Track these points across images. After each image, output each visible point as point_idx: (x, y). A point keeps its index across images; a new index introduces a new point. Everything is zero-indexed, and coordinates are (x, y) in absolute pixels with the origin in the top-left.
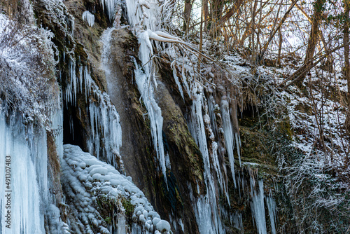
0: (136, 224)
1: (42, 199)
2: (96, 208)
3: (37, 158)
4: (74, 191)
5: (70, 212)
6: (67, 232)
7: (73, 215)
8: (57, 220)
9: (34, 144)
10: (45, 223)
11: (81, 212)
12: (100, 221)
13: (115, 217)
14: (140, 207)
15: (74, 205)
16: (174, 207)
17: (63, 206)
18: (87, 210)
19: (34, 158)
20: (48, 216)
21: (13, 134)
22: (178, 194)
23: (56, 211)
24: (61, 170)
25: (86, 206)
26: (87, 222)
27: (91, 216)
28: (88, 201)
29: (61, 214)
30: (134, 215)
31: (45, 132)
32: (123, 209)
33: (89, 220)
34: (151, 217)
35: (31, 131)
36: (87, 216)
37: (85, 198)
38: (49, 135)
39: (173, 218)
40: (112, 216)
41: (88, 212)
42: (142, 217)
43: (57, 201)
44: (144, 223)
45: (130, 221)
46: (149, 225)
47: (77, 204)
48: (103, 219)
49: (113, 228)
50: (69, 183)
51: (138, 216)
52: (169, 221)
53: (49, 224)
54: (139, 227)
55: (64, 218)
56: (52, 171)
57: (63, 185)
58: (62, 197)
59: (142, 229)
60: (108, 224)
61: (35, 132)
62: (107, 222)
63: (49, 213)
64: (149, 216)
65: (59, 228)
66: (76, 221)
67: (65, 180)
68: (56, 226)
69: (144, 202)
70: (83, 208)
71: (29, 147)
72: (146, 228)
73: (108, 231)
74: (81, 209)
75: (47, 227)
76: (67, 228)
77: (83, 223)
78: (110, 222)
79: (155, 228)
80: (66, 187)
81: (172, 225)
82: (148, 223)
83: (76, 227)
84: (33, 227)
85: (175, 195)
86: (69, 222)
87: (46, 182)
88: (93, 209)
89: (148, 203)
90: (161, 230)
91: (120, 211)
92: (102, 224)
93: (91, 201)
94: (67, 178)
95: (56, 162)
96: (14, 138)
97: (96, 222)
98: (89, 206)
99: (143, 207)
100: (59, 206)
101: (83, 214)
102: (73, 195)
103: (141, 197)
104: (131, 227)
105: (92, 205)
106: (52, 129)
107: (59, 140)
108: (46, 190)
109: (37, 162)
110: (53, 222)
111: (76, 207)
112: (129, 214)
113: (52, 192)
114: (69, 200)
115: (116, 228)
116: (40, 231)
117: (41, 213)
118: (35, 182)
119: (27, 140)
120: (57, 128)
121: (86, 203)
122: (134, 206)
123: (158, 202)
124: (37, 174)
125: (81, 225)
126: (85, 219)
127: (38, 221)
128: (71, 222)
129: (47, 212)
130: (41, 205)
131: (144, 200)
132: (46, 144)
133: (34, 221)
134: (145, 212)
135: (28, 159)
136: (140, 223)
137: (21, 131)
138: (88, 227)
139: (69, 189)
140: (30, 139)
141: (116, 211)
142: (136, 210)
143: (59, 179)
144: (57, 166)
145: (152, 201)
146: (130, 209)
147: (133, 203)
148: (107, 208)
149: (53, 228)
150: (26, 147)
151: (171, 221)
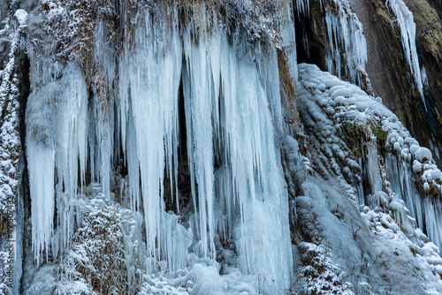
0: (389, 154)
1: (277, 130)
2: (340, 137)
3: (267, 82)
4: (313, 119)
5: (310, 143)
6: (308, 167)
7: (314, 147)
8: (296, 154)
9: (262, 65)
10: (282, 158)
11: (323, 143)
12: (347, 153)
13: (365, 146)
14: (394, 133)
15: (315, 135)
16: (434, 131)
17: (302, 137)
18: (330, 140)
19: (264, 82)
20: (285, 150)
21: (237, 55)
22: (439, 115)
23: (294, 143)
24: (296, 94)
25: (329, 136)
26: (331, 154)
27: (335, 147)
28: (331, 130)
29: (299, 146)
30: (387, 144)
31: (275, 51)
32: (373, 137)
33: (333, 152)
34: (408, 144)
35: (259, 50)
36: (331, 148)
37: (327, 126)
38: (280, 53)
39: (434, 143)
40: (360, 145)
41: (332, 143)
42: (396, 145)
43: (294, 131)
44: (400, 152)
45: (382, 151)
46: (406, 154)
47: (318, 134)
48: (350, 150)
49: (362, 160)
50: (307, 109)
51: (392, 144)
52: (429, 148)
53: (287, 160)
54: (394, 158)
55: (303, 151)
56: (286, 96)
57: (300, 112)
58: (300, 126)
59: (398, 159)
60: (356, 156)
61: (263, 51)
62: (355, 153)
63: (285, 147)
64: (405, 144)
65: (298, 164)
66: (318, 153)
67: (302, 106)
68: (295, 161)
69: (398, 127)
70: (325, 138)
71: (258, 70)
72: (403, 158)
73: (357, 164)
74: (323, 139)
75: (285, 163)
76: (308, 163)
77: (327, 155)
78: (358, 153)
79: (413, 158)
80: (304, 114)
81: (433, 152)
82: (404, 152)
83: (318, 160)
84: (268, 163)
85: (435, 116)
86: (310, 155)
87: (279, 110)
88: (337, 139)
89: (403, 128)
90: (421, 159)
91: (369, 139)
92: (349, 156)
93: (334, 130)
94: (304, 103)
95: (290, 85)
96: (239, 60)
97: (342, 154)
98: (332, 136)
99: (398, 133)
100: (297, 137)
101: (326, 145)
102: (312, 123)
103: (394, 121)
104: (384, 157)
105: (336, 134)
106: (283, 45)
107: (292, 58)
108: (281, 119)
109: (267, 86)
110: (291, 156)
111: (317, 137)
112: (381, 142)
113: (288, 121)
114: (308, 129)
115: (367, 159)
116: (276, 168)
117: (276, 147)
118: (267, 111)
119: (255, 61)
120: (289, 45)
121: (328, 132)
122: (387, 133)
123: (415, 126)
124: (269, 101)
125: (325, 158)
126: (329, 151)
127: (274, 157)
128: (313, 156)
129: (283, 145)
130: (275, 137)
131: (398, 124)
132: (277, 65)
133: (268, 156)
134: (400, 138)
135: (257, 84)
136: (395, 152)
137: (247, 51)
138: (333, 160)
139: (307, 116)
140: (258, 60)
141: (365, 139)
142: (389, 136)
143: (295, 105)
144: (292, 89)
145: (408, 126)
146: (382, 137)
147: (384, 128)
148: (353, 136)
149: (291, 164)
150: (254, 70)
151: (432, 148)
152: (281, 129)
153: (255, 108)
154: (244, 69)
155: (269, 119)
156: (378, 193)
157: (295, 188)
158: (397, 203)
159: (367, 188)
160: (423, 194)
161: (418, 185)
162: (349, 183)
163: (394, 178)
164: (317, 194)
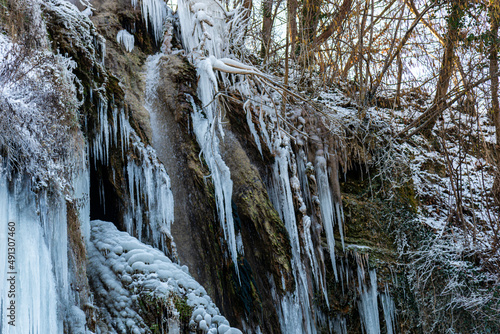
2: (137, 311)
3: (53, 240)
4: (106, 287)
5: (100, 316)
7: (105, 321)
8: (82, 329)
9: (47, 220)
10: (64, 332)
11: (116, 316)
12: (143, 330)
13: (165, 324)
14: (201, 309)
15: (106, 306)
16: (248, 309)
17: (91, 308)
18: (124, 313)
19: (48, 240)
20: (69, 323)
21: (18, 206)
22: (254, 290)
24: (87, 256)
25: (123, 309)
26: (124, 331)
27: (130, 322)
28: (126, 301)
29: (87, 319)
30: (192, 321)
31: (64, 203)
32: (176, 313)
33: (127, 328)
34: (216, 323)
35: (45, 201)
36: (125, 323)
37: (122, 297)
38: (70, 207)
39: (248, 324)
40: (160, 322)
41: (126, 317)
42: (203, 323)
43: (82, 301)
44: (206, 333)
45: (186, 329)
47: (110, 306)
48: (147, 327)
50: (99, 275)
52: (241, 329)
55: (91, 326)
56: (74, 258)
57: (90, 278)
58: (89, 295)
61: (49, 203)
62: (153, 330)
63: (70, 319)
64: (213, 322)
66: (109, 329)
67: (93, 271)
69: (206, 302)
70: (119, 311)
74: (116, 313)
77: (119, 332)
78: (157, 331)
80: (95, 282)
82: (211, 332)
85: (251, 292)
86: (99, 331)
88: (132, 313)
89: (212, 304)
91: (171, 315)
93: (130, 302)
94: (96, 268)
95: (80, 246)
97: (137, 331)
98: (127, 309)
99: (204, 308)
100: (85, 308)
101: (119, 320)
102: (104, 292)
103: (201, 295)
105: (131, 307)
106: (75, 198)
107: (84, 214)
108: (66, 285)
109: (52, 245)
110: (76, 331)
111: (109, 310)
112: (185, 319)
113: (75, 288)
114: (98, 299)
117: (59, 319)
118: (51, 275)
119: (38, 214)
121: (123, 304)
122: (192, 309)
123: (226, 302)
126: (122, 327)
128: (102, 332)
129: (67, 317)
130: (58, 307)
131: (206, 299)
134: (208, 316)
135: (40, 242)
136: (200, 332)
137: (30, 201)
139: (99, 284)
140: (43, 214)
141: (166, 315)
142: (194, 313)
143: (84, 270)
144: (82, 251)
145: (218, 303)
146: (186, 312)
147: (190, 303)
148: (152, 311)
150: (37, 224)
151: (245, 329)
152: (66, 297)
153: (36, 270)
155: (52, 285)
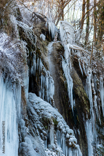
0: (58, 130)
1: (18, 116)
2: (41, 122)
3: (16, 98)
4: (32, 114)
5: (30, 123)
6: (28, 131)
7: (31, 124)
8: (24, 126)
9: (15, 92)
10: (18, 127)
11: (34, 123)
12: (43, 128)
13: (49, 126)
14: (61, 122)
15: (32, 120)
16: (76, 123)
17: (27, 120)
18: (37, 122)
19: (15, 98)
20: (20, 124)
21: (6, 87)
23: (24, 122)
24: (27, 104)
25: (37, 121)
26: (37, 128)
27: (39, 125)
28: (38, 119)
29: (25, 123)
30: (58, 126)
31: (21, 87)
32: (53, 123)
33: (38, 127)
34: (65, 127)
35: (15, 86)
36: (37, 125)
37: (37, 117)
38: (22, 88)
39: (75, 128)
40: (48, 126)
41: (37, 123)
42: (61, 127)
43: (24, 118)
44: (62, 130)
45: (56, 129)
46: (64, 131)
47: (33, 119)
48: (44, 127)
49: (48, 131)
50: (30, 110)
51: (59, 127)
52: (73, 130)
53: (20, 128)
54: (60, 132)
55: (27, 125)
56: (23, 104)
57: (27, 111)
58: (27, 116)
59: (61, 132)
60: (46, 129)
61: (16, 86)
62: (45, 128)
63: (20, 123)
65: (24, 130)
66: (32, 127)
67: (28, 108)
68: (23, 129)
69: (63, 121)
70: (35, 121)
71: (13, 93)
72: (63, 132)
73: (46, 133)
74: (34, 122)
75: (19, 129)
76: (28, 130)
77: (35, 128)
78: (47, 128)
79: (67, 133)
80: (28, 112)
81: (74, 131)
82: (64, 130)
83: (32, 129)
84: (13, 129)
85: (77, 118)
86: (29, 127)
87: (20, 108)
88: (40, 122)
89: (64, 121)
90: (69, 134)
91: (51, 124)
92: (43, 129)
93: (39, 119)
94: (29, 107)
95: (25, 100)
96: (7, 88)
97: (41, 128)
98: (38, 121)
99: (62, 123)
100: (25, 120)
101: (35, 124)
102: (31, 115)
103: (61, 118)
104: (56, 131)
105: (39, 120)
106: (24, 85)
107: (27, 90)
108: (20, 112)
109: (16, 100)
110: (22, 127)
111: (32, 121)
112: (56, 125)
113: (22, 113)
114: (29, 117)
115: (50, 131)
116: (16, 130)
117: (17, 123)
118: (15, 108)
119: (13, 90)
120: (26, 85)
121: (37, 119)
122: (58, 122)
123: (69, 121)
124: (16, 105)
125: (34, 129)
126: (36, 126)
127: (15, 126)
128: (30, 127)
129: (19, 122)
130: (17, 119)
131: (63, 119)
132: (21, 92)
133: (13, 126)
134: (63, 125)
135: (13, 98)
136: (60, 130)
137: (10, 86)
138: (37, 130)
139: (30, 112)
140: (14, 90)
141: (50, 124)
142: (59, 124)
143: (26, 108)
144: (25, 102)
145: (66, 120)
146: (56, 123)
147: (58, 120)
148: (46, 122)
149: (22, 130)
150: (12, 93)
151: (74, 130)
152: (19, 116)
153: (11, 107)
154: (8, 92)
155: (15, 112)
156: (52, 144)
157: (22, 139)
158: (59, 149)
159: (49, 142)
160: (69, 146)
161: (67, 143)
162: (42, 139)
163: (59, 139)
164: (29, 142)
